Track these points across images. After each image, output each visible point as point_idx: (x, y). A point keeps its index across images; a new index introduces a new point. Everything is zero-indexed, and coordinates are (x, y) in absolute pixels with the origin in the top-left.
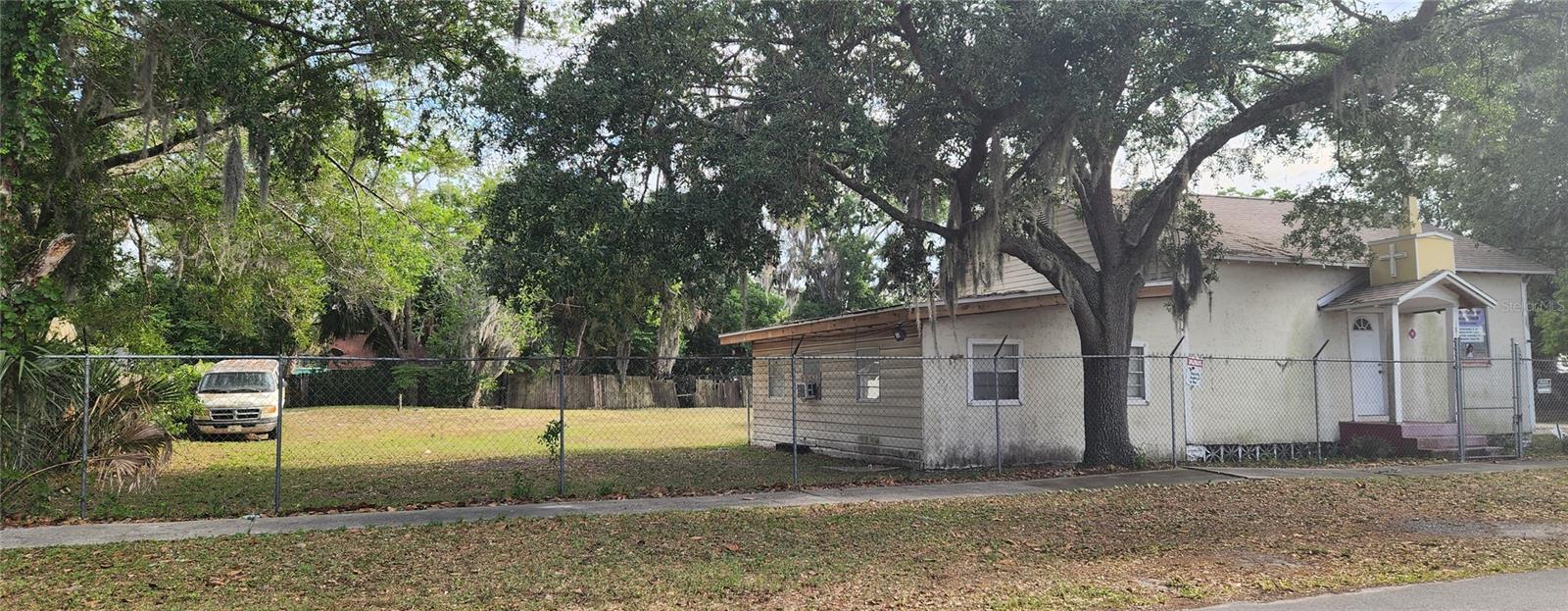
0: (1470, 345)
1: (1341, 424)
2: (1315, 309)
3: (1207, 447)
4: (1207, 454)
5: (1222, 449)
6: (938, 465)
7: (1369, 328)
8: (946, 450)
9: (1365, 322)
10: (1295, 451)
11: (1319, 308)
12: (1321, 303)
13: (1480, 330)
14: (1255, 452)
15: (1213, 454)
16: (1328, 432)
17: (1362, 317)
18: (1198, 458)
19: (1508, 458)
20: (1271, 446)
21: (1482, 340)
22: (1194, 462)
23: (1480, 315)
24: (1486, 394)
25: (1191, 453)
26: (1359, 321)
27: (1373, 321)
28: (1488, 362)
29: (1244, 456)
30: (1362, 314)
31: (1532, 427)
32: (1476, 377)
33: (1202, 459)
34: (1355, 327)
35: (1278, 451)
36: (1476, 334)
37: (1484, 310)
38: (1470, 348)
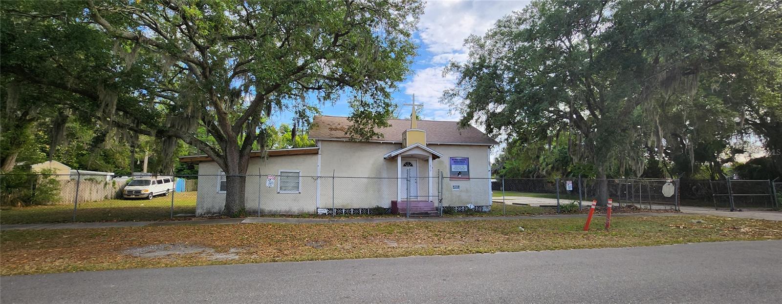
0: (460, 172)
1: (392, 201)
2: (383, 158)
3: (328, 209)
4: (328, 212)
5: (335, 210)
7: (412, 166)
9: (410, 163)
10: (370, 211)
11: (385, 158)
12: (386, 156)
13: (466, 167)
14: (351, 212)
15: (331, 212)
16: (386, 204)
17: (408, 161)
18: (323, 213)
19: (437, 216)
20: (358, 209)
21: (466, 170)
22: (321, 215)
23: (465, 161)
24: (467, 191)
25: (320, 212)
26: (407, 163)
27: (413, 163)
28: (469, 178)
29: (346, 213)
30: (409, 160)
31: (491, 203)
32: (463, 184)
33: (325, 214)
34: (405, 165)
35: (362, 211)
36: (463, 168)
37: (467, 159)
38: (460, 173)
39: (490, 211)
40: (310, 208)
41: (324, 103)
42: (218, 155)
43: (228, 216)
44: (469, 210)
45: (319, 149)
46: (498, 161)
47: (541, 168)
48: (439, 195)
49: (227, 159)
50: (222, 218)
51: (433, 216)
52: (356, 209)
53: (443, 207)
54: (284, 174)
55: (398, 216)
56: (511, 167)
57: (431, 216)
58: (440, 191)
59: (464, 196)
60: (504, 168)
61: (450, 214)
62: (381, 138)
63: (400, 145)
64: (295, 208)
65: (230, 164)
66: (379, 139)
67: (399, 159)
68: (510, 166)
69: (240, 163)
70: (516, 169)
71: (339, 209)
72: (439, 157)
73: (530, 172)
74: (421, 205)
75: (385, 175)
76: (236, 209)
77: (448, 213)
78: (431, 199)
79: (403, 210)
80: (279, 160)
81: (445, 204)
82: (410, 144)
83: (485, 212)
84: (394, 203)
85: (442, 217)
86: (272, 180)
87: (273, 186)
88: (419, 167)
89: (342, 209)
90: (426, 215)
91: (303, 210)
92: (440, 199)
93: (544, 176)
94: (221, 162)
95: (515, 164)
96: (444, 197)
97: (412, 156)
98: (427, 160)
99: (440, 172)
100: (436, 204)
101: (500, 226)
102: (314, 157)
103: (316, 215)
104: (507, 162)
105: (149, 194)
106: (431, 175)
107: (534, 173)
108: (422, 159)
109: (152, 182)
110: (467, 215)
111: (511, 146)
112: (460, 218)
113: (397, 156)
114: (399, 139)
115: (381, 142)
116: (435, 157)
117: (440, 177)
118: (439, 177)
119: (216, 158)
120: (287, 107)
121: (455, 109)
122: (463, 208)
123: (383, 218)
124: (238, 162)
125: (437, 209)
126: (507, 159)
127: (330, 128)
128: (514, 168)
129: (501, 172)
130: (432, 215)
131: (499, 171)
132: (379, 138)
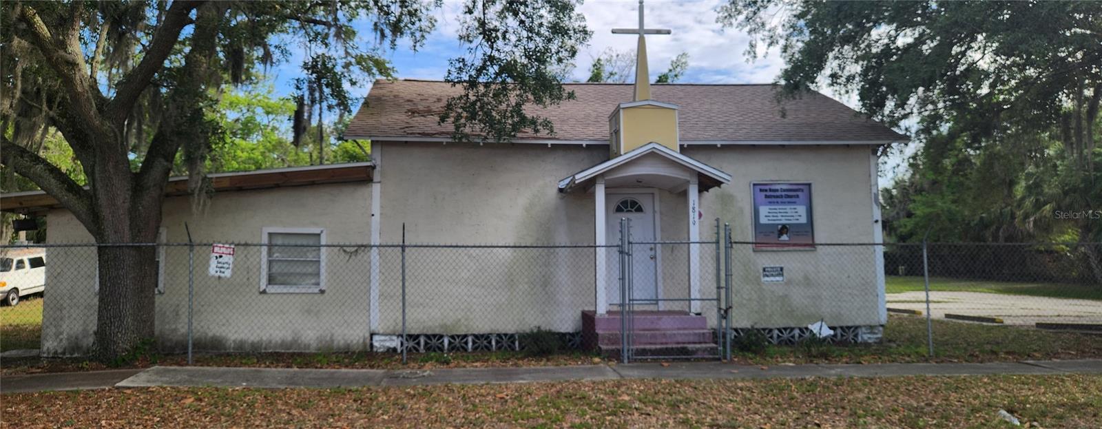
0: (784, 226)
1: (581, 312)
2: (555, 191)
3: (402, 336)
4: (403, 344)
5: (422, 340)
6: (56, 353)
7: (640, 210)
8: (68, 339)
9: (634, 203)
10: (519, 343)
11: (561, 190)
12: (563, 185)
13: (802, 210)
14: (466, 343)
15: (411, 344)
16: (565, 322)
17: (629, 198)
18: (389, 349)
19: (715, 358)
20: (487, 337)
21: (803, 220)
22: (383, 353)
23: (801, 192)
24: (807, 282)
25: (380, 343)
26: (625, 203)
27: (645, 202)
28: (813, 245)
29: (452, 347)
30: (629, 194)
31: (883, 318)
32: (793, 262)
33: (395, 350)
34: (619, 210)
35: (497, 342)
36: (796, 214)
37: (807, 187)
38: (784, 229)
39: (880, 342)
40: (351, 333)
41: (393, 42)
42: (72, 187)
43: (102, 362)
44: (815, 340)
45: (374, 167)
46: (892, 197)
47: (1019, 213)
48: (719, 294)
49: (97, 199)
50: (82, 368)
51: (703, 359)
52: (482, 336)
53: (736, 330)
54: (279, 241)
55: (597, 360)
56: (931, 213)
57: (698, 360)
58: (724, 283)
59: (799, 297)
60: (909, 215)
61: (755, 352)
62: (544, 132)
63: (604, 151)
64: (311, 333)
65: (106, 212)
66: (538, 135)
67: (600, 193)
68: (928, 210)
69: (133, 213)
70: (943, 218)
71: (434, 336)
72: (718, 183)
73: (984, 225)
74: (666, 324)
75: (562, 238)
76: (124, 341)
77: (748, 350)
78: (696, 307)
79: (612, 340)
80: (265, 199)
81: (741, 320)
82: (630, 147)
83: (866, 345)
84: (588, 318)
85: (731, 361)
86: (226, 258)
87: (228, 273)
88: (661, 213)
89: (441, 337)
90: (680, 355)
91: (332, 341)
92: (723, 306)
93: (1031, 236)
94: (81, 206)
95: (939, 204)
96: (735, 299)
97: (639, 182)
98: (684, 194)
99: (722, 226)
100: (713, 321)
101: (930, 405)
102: (362, 191)
103: (366, 355)
104: (918, 198)
105: (9, 292)
106: (695, 234)
107: (998, 229)
108: (670, 191)
109: (15, 263)
110: (810, 357)
111: (936, 148)
112: (787, 370)
113: (591, 182)
114: (597, 133)
115: (550, 142)
116: (706, 183)
117: (724, 241)
118: (717, 242)
119: (67, 197)
120: (284, 52)
121: (768, 41)
122: (797, 332)
123: (550, 366)
124: (127, 205)
125: (715, 335)
126: (919, 191)
127: (409, 111)
128: (938, 216)
129: (901, 227)
130: (699, 356)
131: (896, 224)
132: (537, 131)
